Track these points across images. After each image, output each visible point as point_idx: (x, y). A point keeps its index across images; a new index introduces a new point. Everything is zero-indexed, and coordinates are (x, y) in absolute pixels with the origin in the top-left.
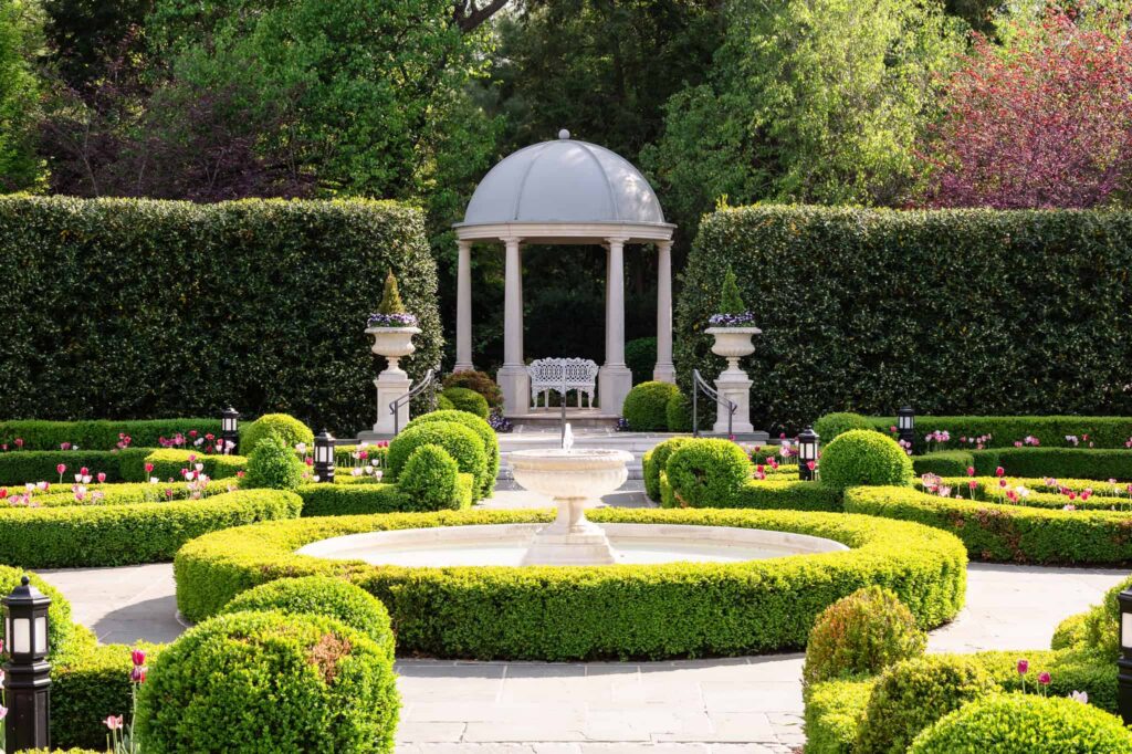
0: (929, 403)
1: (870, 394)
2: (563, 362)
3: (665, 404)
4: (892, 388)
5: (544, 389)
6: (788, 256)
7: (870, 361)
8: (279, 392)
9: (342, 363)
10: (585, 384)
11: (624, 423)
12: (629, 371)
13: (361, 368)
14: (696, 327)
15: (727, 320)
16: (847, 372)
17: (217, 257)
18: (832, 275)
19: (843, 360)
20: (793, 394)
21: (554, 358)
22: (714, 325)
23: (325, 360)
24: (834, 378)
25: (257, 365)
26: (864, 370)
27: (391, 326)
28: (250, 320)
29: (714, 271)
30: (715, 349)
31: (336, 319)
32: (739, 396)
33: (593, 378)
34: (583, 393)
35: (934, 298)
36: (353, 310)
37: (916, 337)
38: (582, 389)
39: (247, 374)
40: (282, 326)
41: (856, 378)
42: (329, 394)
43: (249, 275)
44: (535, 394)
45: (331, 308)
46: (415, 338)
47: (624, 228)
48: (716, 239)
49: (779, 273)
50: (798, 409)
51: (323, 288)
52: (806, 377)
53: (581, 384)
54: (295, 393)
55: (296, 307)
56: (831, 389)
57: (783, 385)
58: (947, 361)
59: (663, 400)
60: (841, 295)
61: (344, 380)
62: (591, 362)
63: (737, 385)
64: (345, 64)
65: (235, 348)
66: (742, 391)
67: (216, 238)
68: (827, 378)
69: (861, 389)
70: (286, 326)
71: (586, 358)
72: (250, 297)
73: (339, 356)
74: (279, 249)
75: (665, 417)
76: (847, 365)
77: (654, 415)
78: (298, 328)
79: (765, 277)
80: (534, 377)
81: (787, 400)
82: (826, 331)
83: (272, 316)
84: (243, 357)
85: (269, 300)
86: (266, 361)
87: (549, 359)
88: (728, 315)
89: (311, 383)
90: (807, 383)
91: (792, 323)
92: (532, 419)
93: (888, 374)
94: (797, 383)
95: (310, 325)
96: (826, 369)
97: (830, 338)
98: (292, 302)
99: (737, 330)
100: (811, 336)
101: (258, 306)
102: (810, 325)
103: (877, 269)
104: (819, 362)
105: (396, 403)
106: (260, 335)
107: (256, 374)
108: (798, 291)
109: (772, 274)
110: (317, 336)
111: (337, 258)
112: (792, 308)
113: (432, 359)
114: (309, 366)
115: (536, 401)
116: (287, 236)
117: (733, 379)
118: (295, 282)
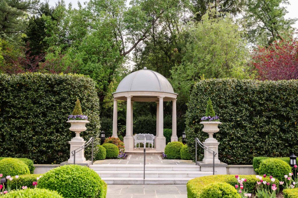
0: (285, 151)
1: (263, 148)
2: (144, 135)
3: (180, 150)
4: (271, 146)
5: (138, 143)
6: (229, 96)
7: (262, 135)
8: (33, 146)
9: (58, 134)
10: (151, 141)
11: (165, 156)
12: (165, 138)
13: (66, 136)
14: (194, 122)
15: (209, 119)
16: (253, 139)
17: (12, 93)
18: (246, 103)
19: (252, 134)
20: (232, 148)
21: (142, 133)
22: (203, 121)
23: (51, 134)
24: (249, 141)
25: (24, 135)
26: (260, 138)
27: (76, 119)
28: (23, 118)
29: (201, 101)
30: (204, 130)
31: (57, 117)
32: (214, 149)
33: (153, 139)
34: (150, 144)
35: (285, 111)
36: (64, 114)
37: (279, 126)
38: (150, 143)
39: (20, 138)
40: (35, 120)
41: (257, 142)
42: (53, 147)
43: (24, 100)
44: (136, 144)
45: (56, 113)
46: (87, 125)
47: (163, 93)
48: (201, 90)
49: (226, 102)
50: (235, 153)
51: (53, 105)
52: (237, 141)
53: (149, 141)
54: (39, 146)
55: (42, 113)
56: (247, 145)
57: (229, 144)
58: (292, 135)
59: (179, 148)
60: (249, 110)
61: (59, 141)
62: (152, 135)
63: (214, 144)
64: (90, 60)
65: (17, 128)
66: (215, 146)
67: (12, 86)
68: (246, 141)
69: (259, 146)
70: (37, 120)
71: (151, 134)
72: (24, 108)
73: (57, 131)
74: (36, 91)
75: (180, 154)
76: (253, 137)
77: (176, 154)
78: (42, 120)
79: (221, 103)
80: (135, 139)
81: (230, 150)
82: (244, 123)
83: (32, 116)
84: (19, 132)
85: (31, 110)
86: (28, 133)
87: (140, 134)
88: (209, 117)
89: (46, 142)
90: (238, 143)
91: (231, 121)
92: (134, 153)
93: (269, 140)
94: (234, 143)
95: (46, 119)
96: (245, 138)
97: (246, 126)
98: (40, 111)
99: (214, 122)
100: (238, 125)
101: (27, 112)
102: (239, 121)
103: (262, 100)
104: (242, 135)
105: (75, 151)
106: (27, 123)
107: (24, 138)
108: (233, 109)
109: (223, 102)
110: (49, 124)
111: (59, 94)
112: (231, 115)
113: (95, 133)
114: (45, 135)
115: (136, 146)
116: (40, 86)
117: (212, 142)
118: (42, 103)
